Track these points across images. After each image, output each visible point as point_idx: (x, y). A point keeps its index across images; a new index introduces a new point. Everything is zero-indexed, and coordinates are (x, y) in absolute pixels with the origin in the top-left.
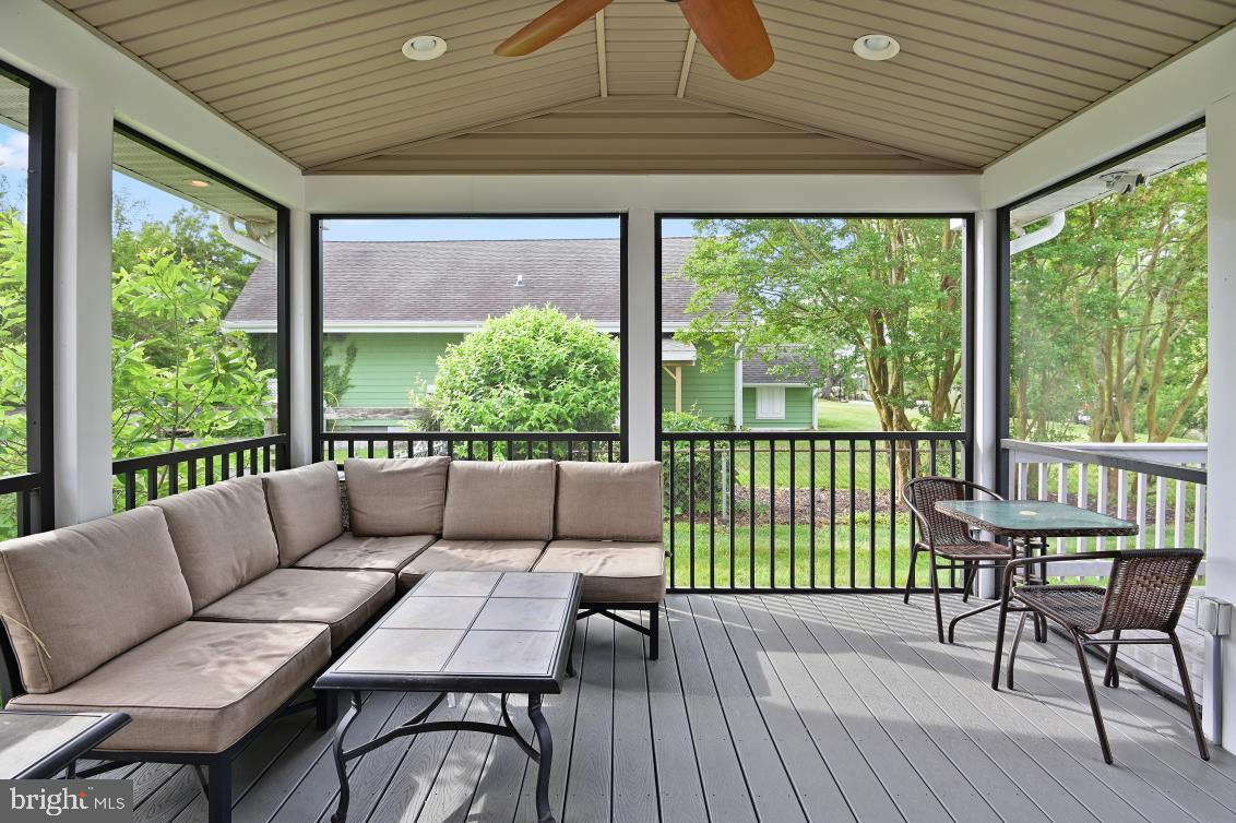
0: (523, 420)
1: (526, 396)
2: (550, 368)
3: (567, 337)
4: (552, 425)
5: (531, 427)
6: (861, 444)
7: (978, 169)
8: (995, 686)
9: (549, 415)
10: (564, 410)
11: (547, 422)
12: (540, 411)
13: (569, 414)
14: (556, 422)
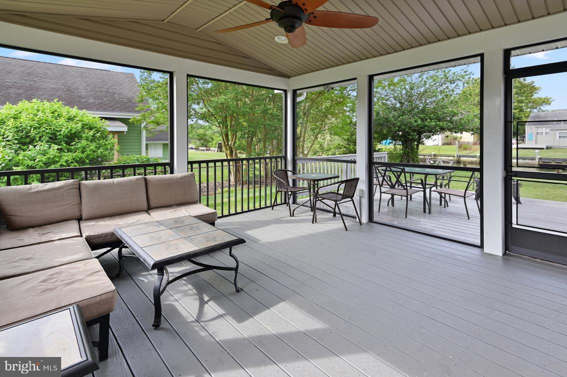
0: (55, 162)
1: (58, 149)
2: (71, 134)
3: (77, 119)
4: (76, 164)
5: (62, 165)
6: (218, 164)
7: (289, 77)
8: (313, 223)
9: (73, 159)
10: (83, 156)
11: (72, 162)
12: (67, 157)
13: (87, 157)
14: (77, 162)
